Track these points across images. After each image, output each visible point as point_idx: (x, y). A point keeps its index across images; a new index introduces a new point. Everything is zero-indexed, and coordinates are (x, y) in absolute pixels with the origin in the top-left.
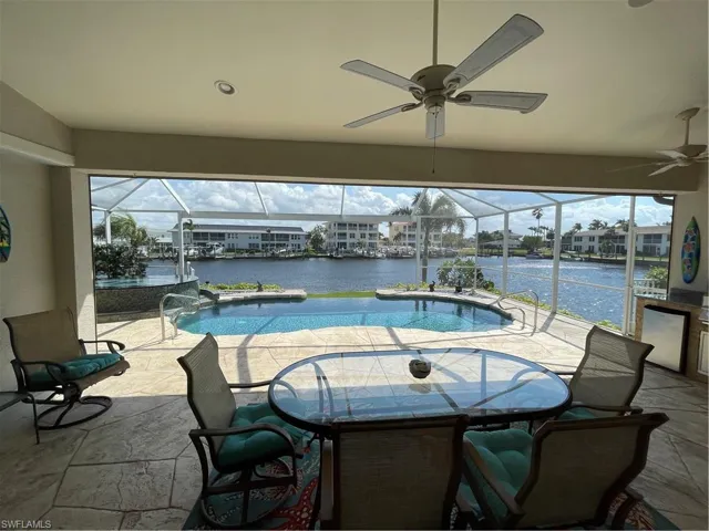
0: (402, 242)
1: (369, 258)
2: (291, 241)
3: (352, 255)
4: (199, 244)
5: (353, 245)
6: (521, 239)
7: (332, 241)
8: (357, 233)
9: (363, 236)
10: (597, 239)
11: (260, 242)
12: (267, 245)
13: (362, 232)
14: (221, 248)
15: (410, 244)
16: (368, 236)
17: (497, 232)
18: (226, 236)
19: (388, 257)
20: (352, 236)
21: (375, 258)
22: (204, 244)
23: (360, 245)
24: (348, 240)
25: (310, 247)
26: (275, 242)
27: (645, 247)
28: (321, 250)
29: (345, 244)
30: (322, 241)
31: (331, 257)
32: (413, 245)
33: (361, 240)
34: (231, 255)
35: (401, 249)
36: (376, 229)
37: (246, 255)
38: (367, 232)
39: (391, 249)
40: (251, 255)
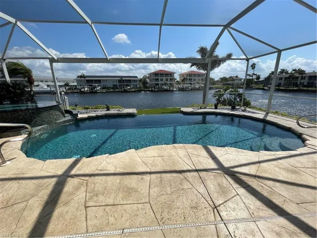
0: (186, 82)
1: (170, 91)
2: (132, 83)
3: (162, 89)
4: (89, 85)
5: (162, 84)
6: (243, 80)
7: (152, 83)
8: (164, 78)
9: (167, 80)
10: (283, 79)
11: (118, 84)
12: (121, 85)
13: (167, 78)
14: (100, 87)
15: (189, 84)
16: (169, 80)
17: (231, 77)
18: (102, 81)
19: (179, 90)
20: (162, 80)
21: (173, 91)
22: (91, 86)
23: (166, 84)
24: (160, 82)
25: (142, 86)
26: (125, 84)
27: (308, 83)
28: (147, 87)
29: (158, 84)
30: (147, 83)
31: (152, 91)
32: (191, 84)
33: (166, 82)
34: (104, 91)
35: (185, 86)
36: (173, 76)
37: (112, 90)
38: (169, 78)
39: (181, 86)
40: (115, 90)
